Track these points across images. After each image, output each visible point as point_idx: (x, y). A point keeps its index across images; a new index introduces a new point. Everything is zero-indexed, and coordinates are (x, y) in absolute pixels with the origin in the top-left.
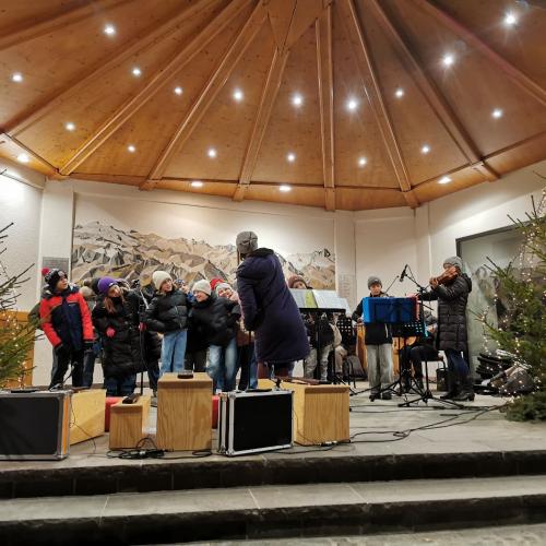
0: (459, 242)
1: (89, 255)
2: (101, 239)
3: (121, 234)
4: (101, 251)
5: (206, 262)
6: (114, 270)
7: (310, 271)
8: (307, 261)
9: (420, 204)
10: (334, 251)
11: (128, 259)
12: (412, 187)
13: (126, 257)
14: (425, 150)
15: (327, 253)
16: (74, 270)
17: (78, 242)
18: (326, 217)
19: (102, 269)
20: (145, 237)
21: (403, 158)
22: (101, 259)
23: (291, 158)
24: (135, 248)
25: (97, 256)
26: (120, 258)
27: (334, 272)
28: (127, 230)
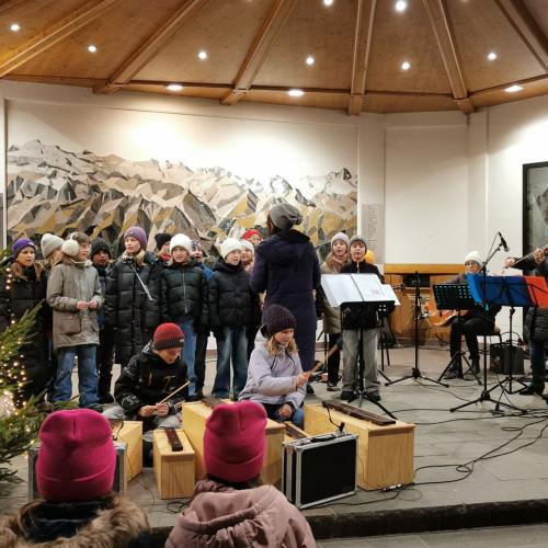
0: (527, 168)
1: (29, 187)
2: (44, 164)
3: (70, 157)
4: (45, 181)
5: (187, 192)
6: (63, 207)
7: (324, 201)
8: (319, 186)
9: (476, 109)
10: (357, 171)
11: (81, 191)
12: (470, 94)
13: (79, 189)
14: (492, 56)
15: (347, 175)
16: (11, 208)
17: (14, 170)
18: (348, 123)
19: (48, 206)
20: (103, 160)
21: (460, 63)
22: (45, 192)
23: (310, 61)
24: (91, 175)
25: (39, 189)
26: (70, 190)
27: (355, 201)
28: (79, 150)
